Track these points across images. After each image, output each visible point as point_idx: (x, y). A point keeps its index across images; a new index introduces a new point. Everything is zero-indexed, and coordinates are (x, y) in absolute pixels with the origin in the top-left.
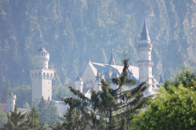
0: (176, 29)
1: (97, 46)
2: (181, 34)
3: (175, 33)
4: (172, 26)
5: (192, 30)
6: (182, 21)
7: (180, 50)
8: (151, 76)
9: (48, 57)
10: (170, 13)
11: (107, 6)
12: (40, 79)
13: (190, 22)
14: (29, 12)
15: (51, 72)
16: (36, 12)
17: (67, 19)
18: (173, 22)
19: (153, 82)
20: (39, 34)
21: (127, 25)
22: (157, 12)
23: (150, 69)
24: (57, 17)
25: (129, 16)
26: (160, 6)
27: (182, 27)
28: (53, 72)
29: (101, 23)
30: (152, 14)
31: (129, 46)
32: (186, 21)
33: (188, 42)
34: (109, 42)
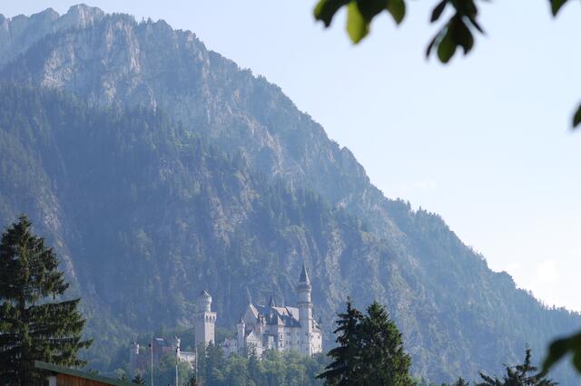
0: (318, 267)
1: (241, 285)
2: (324, 272)
3: (317, 270)
4: (314, 264)
5: (334, 268)
6: (324, 258)
7: (323, 288)
8: (310, 317)
9: (210, 300)
10: (312, 251)
11: (250, 244)
12: (203, 322)
13: (332, 259)
14: (173, 252)
15: (214, 315)
16: (179, 251)
17: (210, 258)
18: (315, 260)
19: (313, 323)
20: (182, 273)
21: (271, 263)
22: (299, 250)
23: (310, 310)
24: (200, 256)
25: (272, 254)
26: (301, 243)
27: (324, 264)
28: (215, 315)
29: (244, 261)
30: (295, 252)
31: (274, 284)
32: (327, 259)
33: (331, 280)
34: (253, 280)
